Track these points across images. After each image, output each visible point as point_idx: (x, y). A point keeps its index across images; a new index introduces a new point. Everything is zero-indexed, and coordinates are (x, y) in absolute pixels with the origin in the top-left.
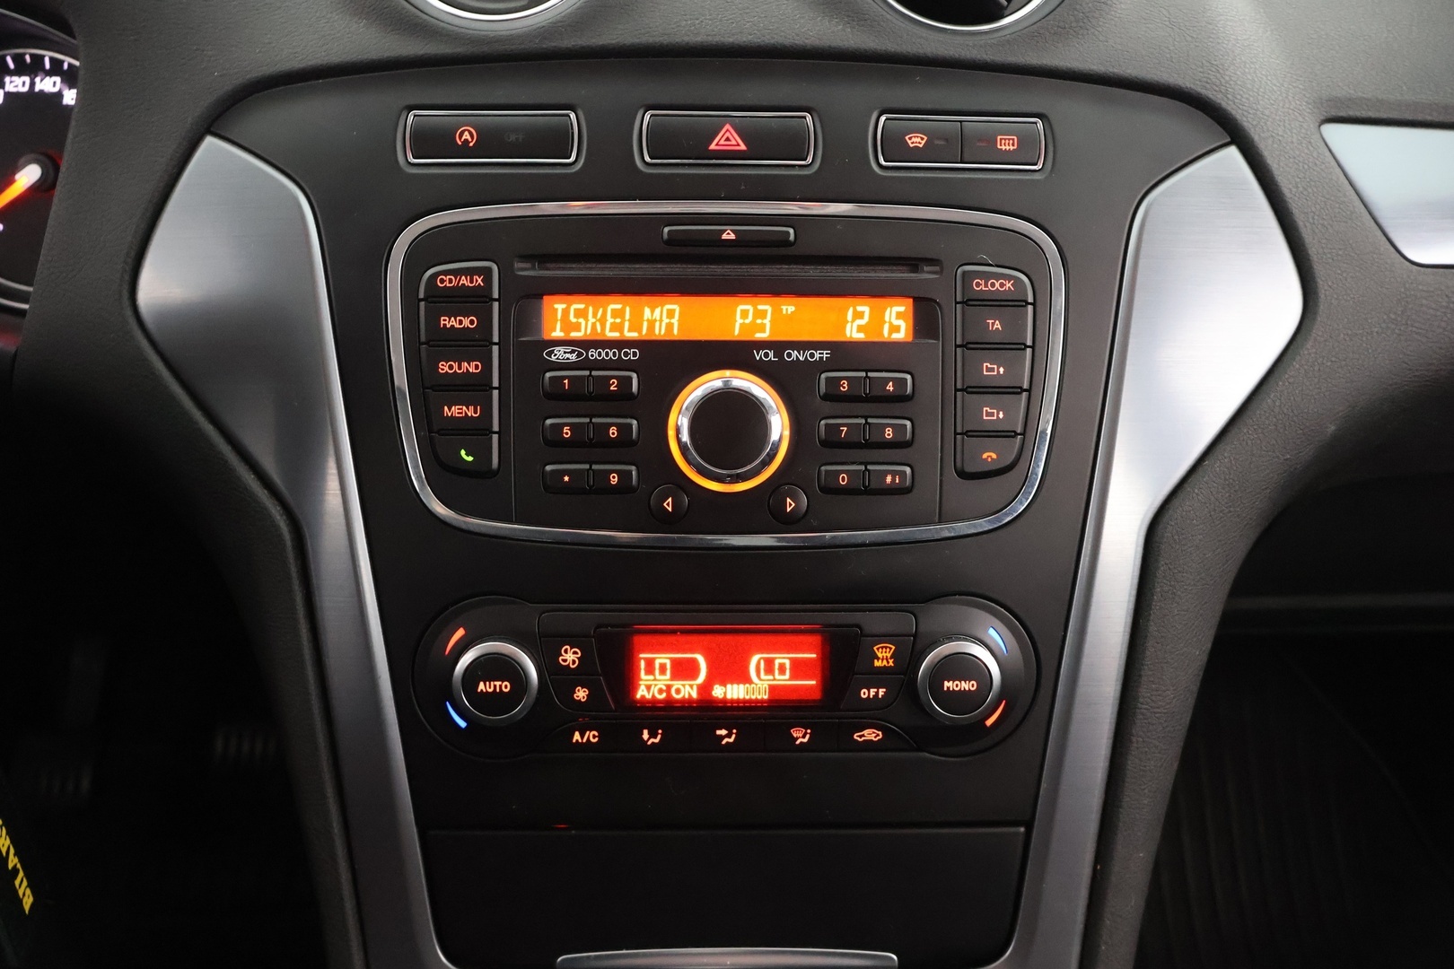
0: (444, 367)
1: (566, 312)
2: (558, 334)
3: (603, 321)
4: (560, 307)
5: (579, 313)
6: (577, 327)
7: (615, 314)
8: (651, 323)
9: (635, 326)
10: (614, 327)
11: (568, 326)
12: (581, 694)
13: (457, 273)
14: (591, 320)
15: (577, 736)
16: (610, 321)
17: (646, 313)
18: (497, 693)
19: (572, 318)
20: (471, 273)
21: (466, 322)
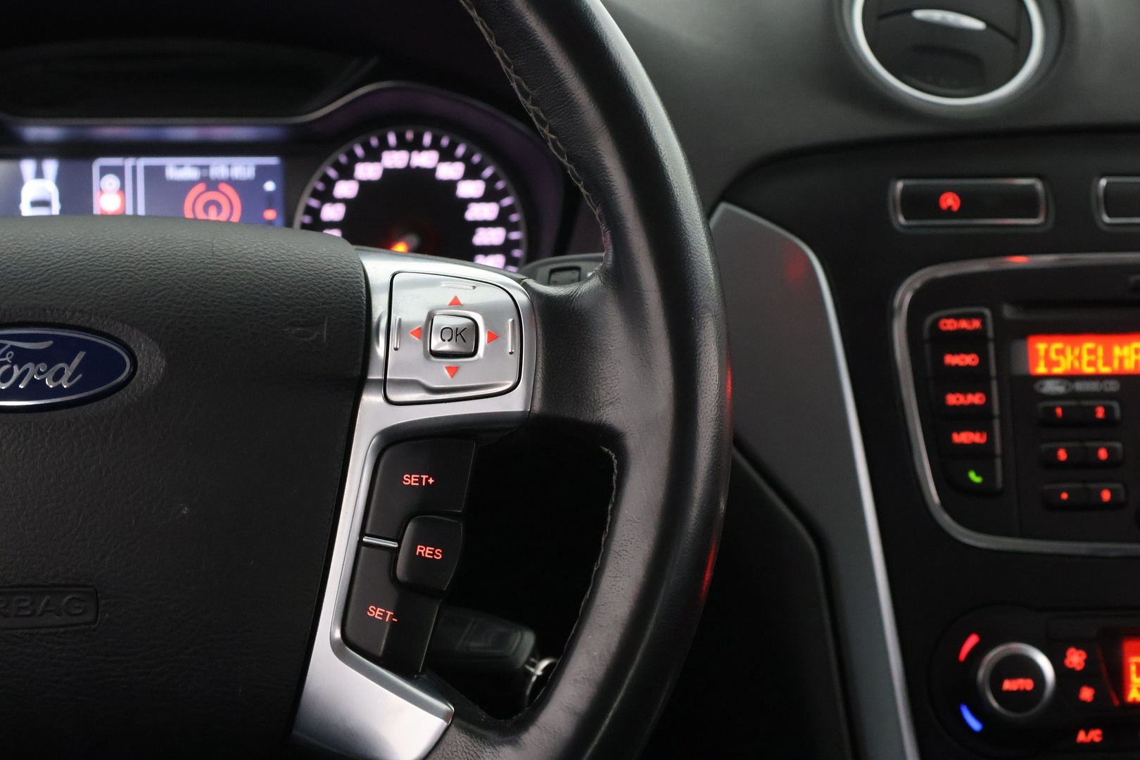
0: (952, 399)
1: (1047, 352)
2: (1041, 369)
3: (1079, 358)
4: (1042, 347)
5: (1060, 352)
6: (1057, 364)
7: (1091, 352)
8: (1121, 360)
9: (1108, 362)
10: (1091, 364)
11: (1050, 363)
12: (1087, 694)
13: (957, 317)
14: (1070, 357)
15: (1082, 736)
16: (1086, 358)
17: (1117, 351)
18: (1020, 693)
19: (1053, 356)
20: (969, 317)
21: (969, 360)
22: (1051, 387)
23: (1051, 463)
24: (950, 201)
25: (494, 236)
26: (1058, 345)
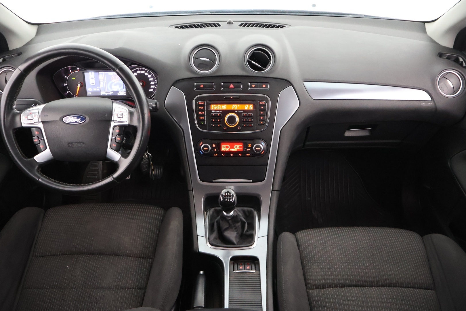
0: (200, 113)
2: (212, 109)
3: (217, 107)
7: (219, 106)
8: (223, 108)
9: (221, 108)
10: (219, 108)
11: (214, 108)
12: (215, 150)
13: (201, 102)
14: (216, 107)
15: (215, 155)
16: (218, 107)
17: (223, 106)
18: (206, 150)
19: (214, 107)
20: (203, 102)
21: (202, 108)
22: (213, 111)
23: (212, 121)
24: (202, 86)
25: (153, 87)
26: (215, 106)
